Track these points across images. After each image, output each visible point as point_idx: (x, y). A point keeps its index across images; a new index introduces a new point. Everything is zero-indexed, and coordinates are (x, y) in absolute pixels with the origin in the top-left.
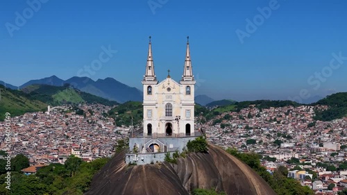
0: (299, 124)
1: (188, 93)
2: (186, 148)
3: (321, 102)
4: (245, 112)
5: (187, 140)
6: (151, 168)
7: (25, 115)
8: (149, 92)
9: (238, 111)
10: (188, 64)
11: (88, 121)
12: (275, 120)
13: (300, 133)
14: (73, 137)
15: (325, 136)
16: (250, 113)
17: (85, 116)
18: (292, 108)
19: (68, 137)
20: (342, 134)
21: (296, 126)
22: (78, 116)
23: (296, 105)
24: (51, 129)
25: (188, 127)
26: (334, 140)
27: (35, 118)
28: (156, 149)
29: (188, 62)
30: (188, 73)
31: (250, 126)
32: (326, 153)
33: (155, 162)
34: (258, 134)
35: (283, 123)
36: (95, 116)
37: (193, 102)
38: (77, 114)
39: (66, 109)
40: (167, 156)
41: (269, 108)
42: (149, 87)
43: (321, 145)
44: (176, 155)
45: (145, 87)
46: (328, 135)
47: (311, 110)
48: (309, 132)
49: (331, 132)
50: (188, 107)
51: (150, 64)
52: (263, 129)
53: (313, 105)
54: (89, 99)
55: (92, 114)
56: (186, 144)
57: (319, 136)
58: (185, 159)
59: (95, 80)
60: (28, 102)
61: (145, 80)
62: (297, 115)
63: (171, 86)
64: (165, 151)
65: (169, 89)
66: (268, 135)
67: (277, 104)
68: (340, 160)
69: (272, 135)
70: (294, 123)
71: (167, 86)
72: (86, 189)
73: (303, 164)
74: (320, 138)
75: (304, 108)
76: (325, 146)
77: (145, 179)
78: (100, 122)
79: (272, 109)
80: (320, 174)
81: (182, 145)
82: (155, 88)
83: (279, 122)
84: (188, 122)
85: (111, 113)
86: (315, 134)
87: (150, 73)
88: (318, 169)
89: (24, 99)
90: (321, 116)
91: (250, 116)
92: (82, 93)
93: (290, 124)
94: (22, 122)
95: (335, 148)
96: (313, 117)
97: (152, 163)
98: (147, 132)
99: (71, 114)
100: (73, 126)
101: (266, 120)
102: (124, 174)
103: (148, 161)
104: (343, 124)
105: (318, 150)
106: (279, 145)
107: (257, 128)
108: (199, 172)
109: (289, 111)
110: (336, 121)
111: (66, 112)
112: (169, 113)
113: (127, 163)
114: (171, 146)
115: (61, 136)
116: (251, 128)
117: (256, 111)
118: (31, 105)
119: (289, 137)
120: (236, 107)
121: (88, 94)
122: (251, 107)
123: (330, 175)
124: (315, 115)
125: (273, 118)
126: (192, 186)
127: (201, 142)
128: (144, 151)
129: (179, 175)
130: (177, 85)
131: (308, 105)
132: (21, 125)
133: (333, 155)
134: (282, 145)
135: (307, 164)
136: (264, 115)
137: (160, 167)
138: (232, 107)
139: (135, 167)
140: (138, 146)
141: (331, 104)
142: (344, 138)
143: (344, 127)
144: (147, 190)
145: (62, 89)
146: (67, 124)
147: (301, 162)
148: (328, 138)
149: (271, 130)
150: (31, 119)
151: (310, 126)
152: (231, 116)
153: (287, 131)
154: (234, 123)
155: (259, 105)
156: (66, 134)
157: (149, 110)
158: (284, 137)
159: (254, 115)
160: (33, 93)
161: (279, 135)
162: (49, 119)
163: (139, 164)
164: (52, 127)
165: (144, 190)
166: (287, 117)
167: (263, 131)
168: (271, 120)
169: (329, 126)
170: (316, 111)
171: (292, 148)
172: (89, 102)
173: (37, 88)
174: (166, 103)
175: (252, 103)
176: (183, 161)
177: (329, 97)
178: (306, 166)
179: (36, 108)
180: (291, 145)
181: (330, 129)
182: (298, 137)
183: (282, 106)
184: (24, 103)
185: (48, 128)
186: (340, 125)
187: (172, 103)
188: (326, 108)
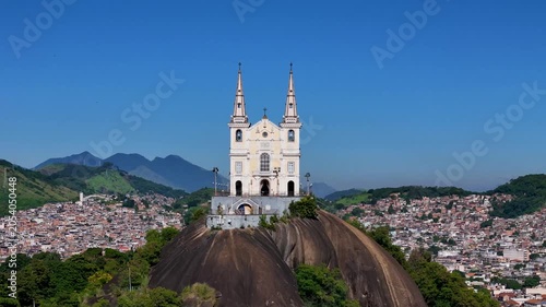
0: (467, 223)
1: (291, 139)
2: (288, 211)
3: (502, 190)
4: (383, 204)
5: (290, 200)
6: (241, 233)
7: (45, 206)
8: (239, 139)
9: (373, 203)
10: (291, 100)
11: (141, 217)
12: (430, 216)
13: (468, 236)
14: (119, 239)
15: (507, 240)
16: (391, 206)
17: (137, 210)
18: (456, 198)
19: (111, 239)
20: (533, 237)
21: (463, 227)
22: (125, 210)
23: (462, 193)
24: (86, 227)
25: (291, 185)
26: (520, 246)
27: (61, 210)
28: (247, 211)
29: (291, 98)
30: (291, 112)
31: (391, 226)
32: (508, 266)
33: (246, 227)
34: (404, 237)
35: (443, 222)
36: (153, 209)
37: (298, 152)
38: (124, 206)
39: (107, 199)
40: (263, 220)
41: (421, 199)
42: (239, 131)
43: (500, 254)
44: (274, 219)
45: (233, 131)
46: (511, 239)
47: (487, 202)
48: (483, 234)
49: (516, 234)
50: (292, 159)
51: (239, 100)
52: (412, 230)
53: (490, 193)
54: (143, 186)
55: (147, 207)
56: (288, 205)
57: (498, 241)
58: (287, 225)
59: (151, 159)
60: (48, 188)
61: (232, 122)
62: (464, 209)
63: (268, 130)
64: (260, 213)
65: (265, 134)
66: (419, 239)
67: (433, 192)
68: (527, 274)
69: (426, 238)
70: (459, 221)
71: (262, 130)
72: (154, 261)
73: (471, 280)
74: (499, 244)
75: (475, 199)
76: (506, 254)
77: (233, 246)
78: (160, 219)
79: (426, 200)
80: (496, 292)
81: (282, 207)
82: (246, 133)
83: (436, 220)
84: (291, 179)
85: (176, 207)
86: (491, 237)
87: (239, 111)
88: (493, 286)
89: (42, 184)
90: (501, 211)
91: (391, 211)
92: (130, 177)
93: (453, 223)
94: (40, 216)
95: (521, 258)
96: (489, 213)
97: (242, 228)
98: (235, 193)
99: (114, 207)
100: (119, 223)
101: (417, 217)
102: (205, 241)
103: (236, 224)
104: (535, 222)
105: (495, 261)
106: (436, 253)
107: (402, 229)
108: (306, 243)
109: (451, 203)
110: (524, 218)
111: (108, 203)
112: (265, 165)
113: (209, 228)
114: (268, 208)
115: (100, 238)
116: (394, 229)
117: (402, 203)
118: (52, 193)
119: (452, 243)
120: (369, 197)
121: (141, 179)
122: (393, 197)
123: (511, 295)
124: (492, 209)
125: (427, 213)
126: (295, 261)
127: (307, 204)
128: (231, 212)
129: (279, 245)
130: (276, 128)
131: (481, 194)
132: (39, 221)
133: (517, 267)
134: (440, 253)
135: (476, 279)
136: (413, 210)
137: (252, 232)
138: (364, 198)
139: (220, 232)
140: (224, 207)
141: (518, 192)
142: (536, 243)
143: (536, 227)
144: (235, 259)
145: (99, 171)
146: (109, 221)
147: (467, 276)
148: (511, 244)
149: (424, 231)
150: (54, 212)
151: (484, 225)
152: (363, 211)
153: (448, 233)
154: (367, 221)
155: (406, 194)
156: (108, 235)
157: (237, 163)
158: (444, 242)
159: (397, 209)
160: (55, 176)
161: (436, 239)
162: (82, 212)
163: (224, 228)
164: (87, 225)
165: (231, 259)
166: (449, 211)
167: (411, 234)
168: (424, 218)
169: (513, 225)
170: (494, 203)
171: (455, 258)
172: (141, 192)
173: (61, 169)
174: (261, 153)
175: (396, 191)
176: (284, 227)
177: (514, 182)
178: (476, 283)
179: (60, 198)
180: (454, 253)
181: (514, 230)
182: (465, 243)
183: (441, 195)
184: (42, 190)
185: (80, 225)
186: (531, 223)
187: (269, 153)
188: (509, 198)
